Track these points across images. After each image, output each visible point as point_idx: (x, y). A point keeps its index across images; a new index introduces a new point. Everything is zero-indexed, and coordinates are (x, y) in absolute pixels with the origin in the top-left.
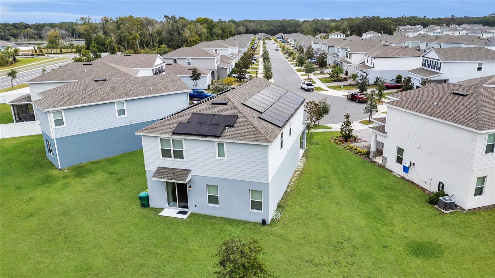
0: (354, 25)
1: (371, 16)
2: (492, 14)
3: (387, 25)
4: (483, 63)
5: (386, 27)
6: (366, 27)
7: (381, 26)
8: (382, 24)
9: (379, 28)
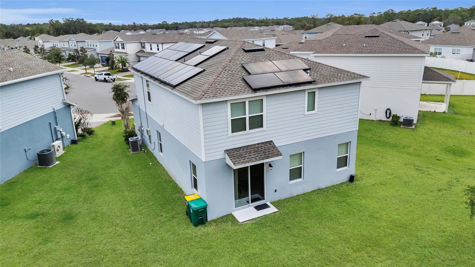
0: (60, 27)
1: (75, 19)
2: (164, 22)
3: (94, 28)
4: (254, 41)
5: (94, 29)
6: (73, 29)
7: (88, 29)
8: (89, 26)
9: (87, 30)
